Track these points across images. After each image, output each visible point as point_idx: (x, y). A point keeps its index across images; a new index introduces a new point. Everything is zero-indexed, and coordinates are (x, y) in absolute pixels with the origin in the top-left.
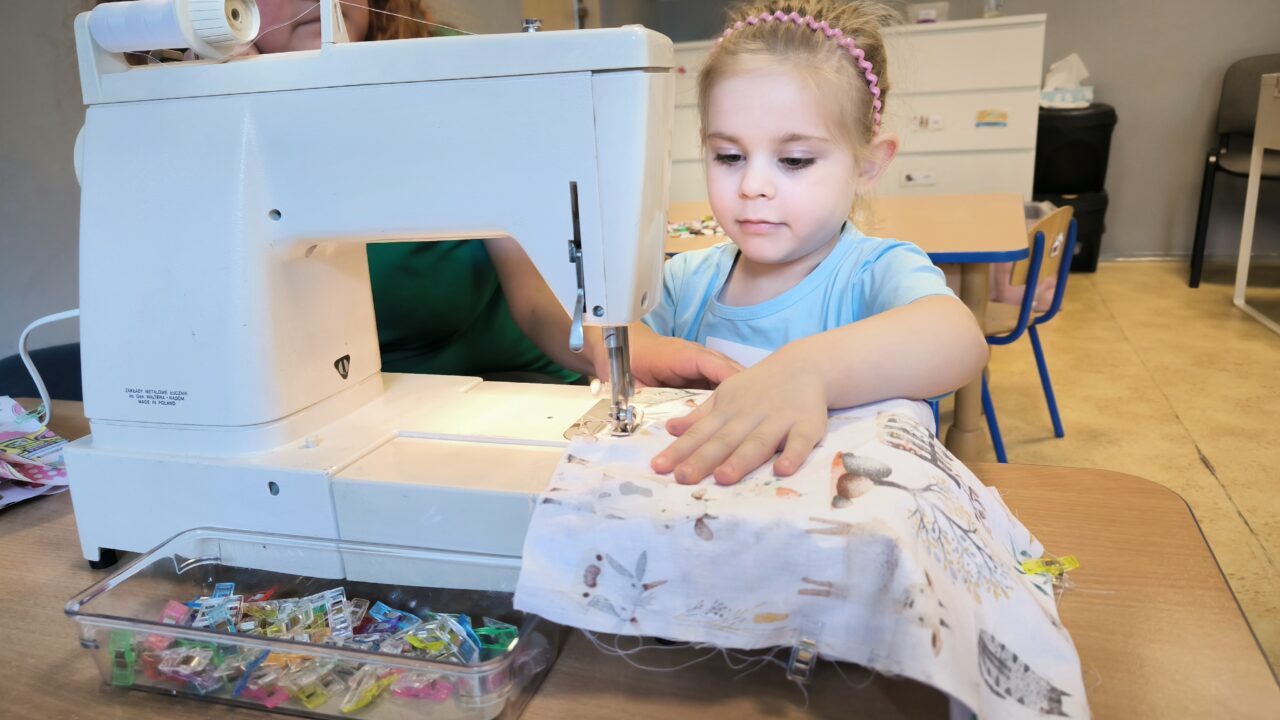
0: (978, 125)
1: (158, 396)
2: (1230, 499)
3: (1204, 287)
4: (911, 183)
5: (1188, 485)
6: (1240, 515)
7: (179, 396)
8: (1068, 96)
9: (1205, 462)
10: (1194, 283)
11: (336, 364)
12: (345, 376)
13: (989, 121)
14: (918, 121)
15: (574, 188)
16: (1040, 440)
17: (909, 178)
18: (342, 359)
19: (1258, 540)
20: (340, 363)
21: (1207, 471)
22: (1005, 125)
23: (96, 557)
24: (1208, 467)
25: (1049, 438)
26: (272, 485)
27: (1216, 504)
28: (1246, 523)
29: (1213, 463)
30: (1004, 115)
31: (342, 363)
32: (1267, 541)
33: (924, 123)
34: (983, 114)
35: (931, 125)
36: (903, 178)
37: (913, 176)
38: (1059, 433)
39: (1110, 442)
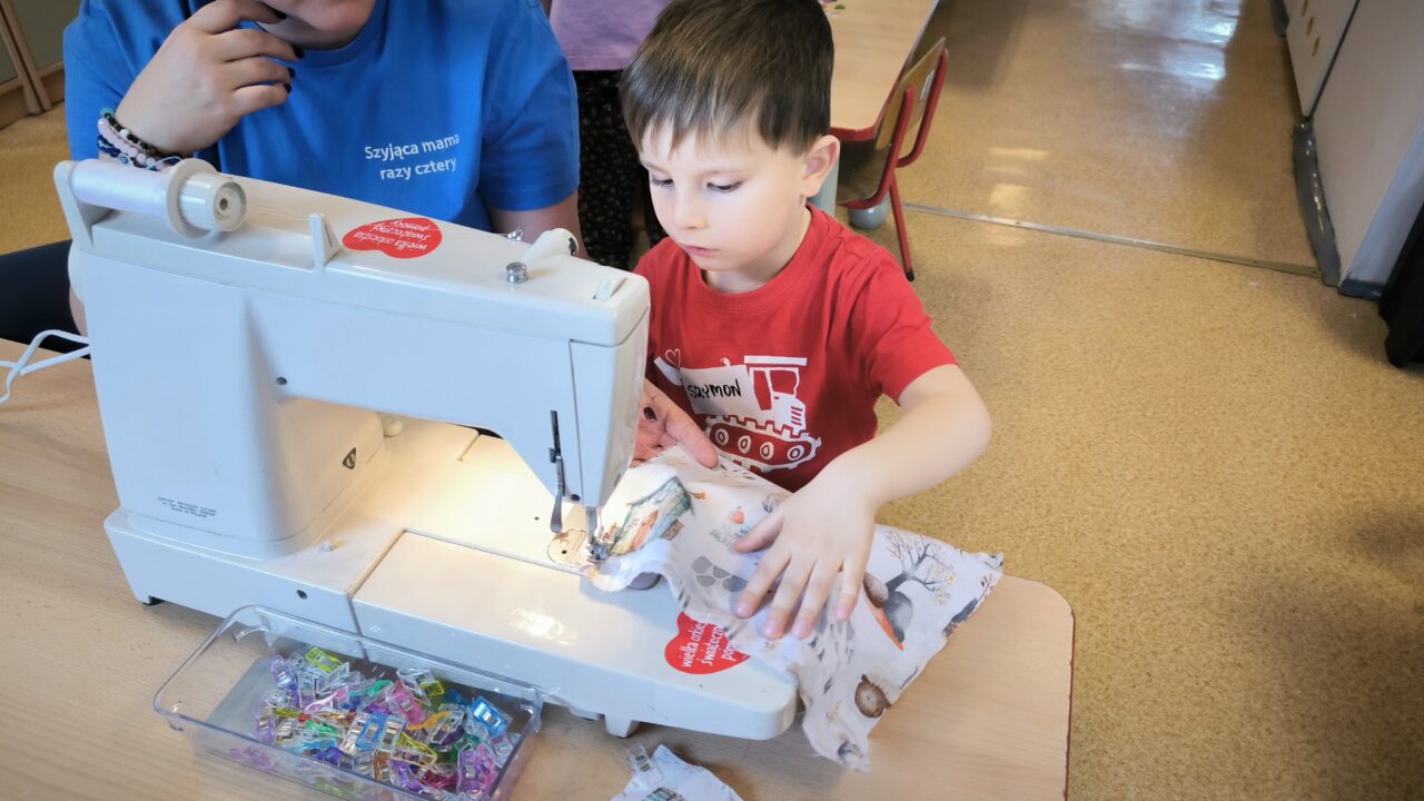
1: (192, 509)
11: (345, 463)
12: (352, 467)
15: (555, 415)
18: (349, 456)
20: (348, 461)
26: (300, 591)
31: (349, 461)
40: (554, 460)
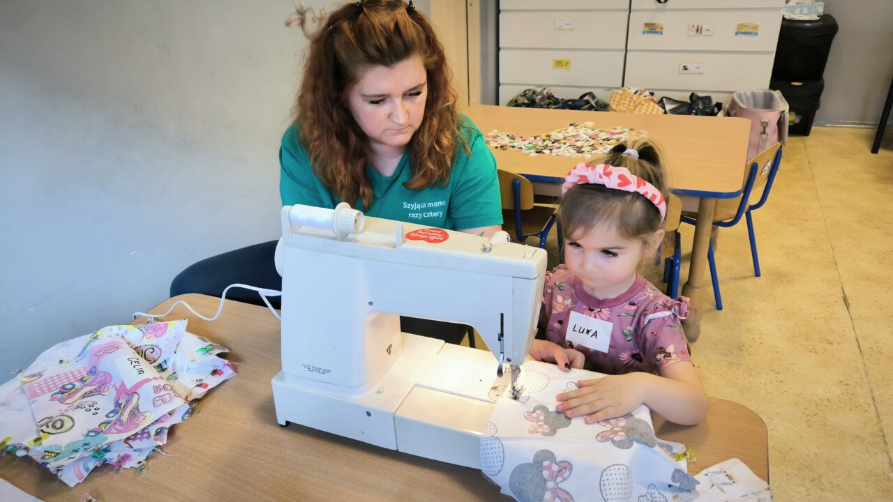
0: (737, 34)
1: (318, 370)
2: (854, 329)
3: (881, 152)
4: (686, 71)
5: (830, 317)
6: (857, 340)
7: (326, 371)
8: (805, 10)
9: (845, 300)
10: (875, 150)
11: (387, 351)
12: (391, 353)
13: (745, 31)
14: (695, 29)
15: (502, 315)
16: (745, 278)
17: (685, 68)
18: (389, 347)
19: (863, 359)
21: (845, 307)
22: (756, 34)
23: (284, 424)
24: (846, 304)
25: (750, 277)
26: (367, 412)
27: (844, 331)
28: (859, 347)
29: (850, 302)
30: (756, 27)
31: (389, 351)
32: (868, 360)
33: (699, 30)
34: (741, 26)
35: (704, 31)
36: (682, 67)
37: (688, 67)
38: (757, 274)
39: (788, 282)
40: (500, 340)
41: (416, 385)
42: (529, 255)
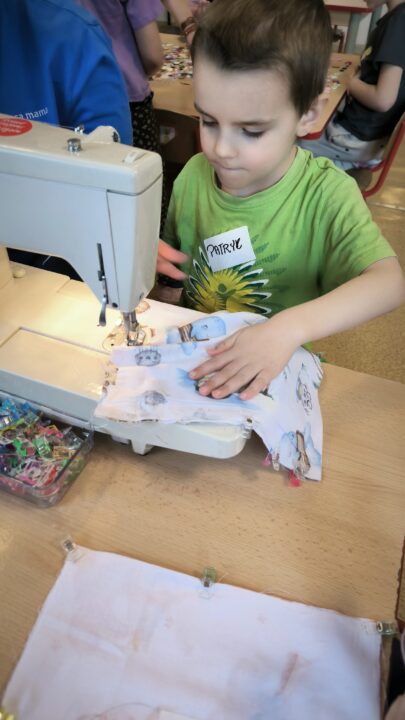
15: (99, 246)
40: (101, 279)
41: (20, 329)
42: (130, 159)
